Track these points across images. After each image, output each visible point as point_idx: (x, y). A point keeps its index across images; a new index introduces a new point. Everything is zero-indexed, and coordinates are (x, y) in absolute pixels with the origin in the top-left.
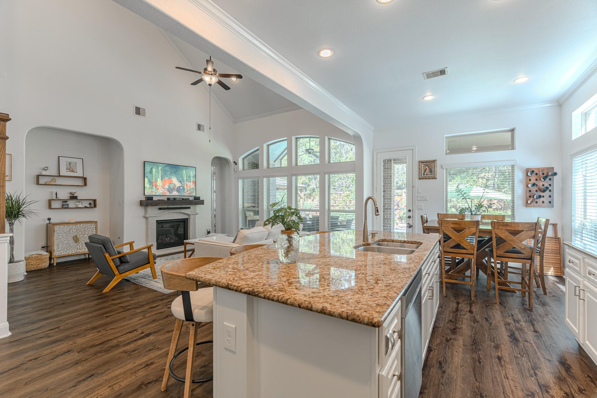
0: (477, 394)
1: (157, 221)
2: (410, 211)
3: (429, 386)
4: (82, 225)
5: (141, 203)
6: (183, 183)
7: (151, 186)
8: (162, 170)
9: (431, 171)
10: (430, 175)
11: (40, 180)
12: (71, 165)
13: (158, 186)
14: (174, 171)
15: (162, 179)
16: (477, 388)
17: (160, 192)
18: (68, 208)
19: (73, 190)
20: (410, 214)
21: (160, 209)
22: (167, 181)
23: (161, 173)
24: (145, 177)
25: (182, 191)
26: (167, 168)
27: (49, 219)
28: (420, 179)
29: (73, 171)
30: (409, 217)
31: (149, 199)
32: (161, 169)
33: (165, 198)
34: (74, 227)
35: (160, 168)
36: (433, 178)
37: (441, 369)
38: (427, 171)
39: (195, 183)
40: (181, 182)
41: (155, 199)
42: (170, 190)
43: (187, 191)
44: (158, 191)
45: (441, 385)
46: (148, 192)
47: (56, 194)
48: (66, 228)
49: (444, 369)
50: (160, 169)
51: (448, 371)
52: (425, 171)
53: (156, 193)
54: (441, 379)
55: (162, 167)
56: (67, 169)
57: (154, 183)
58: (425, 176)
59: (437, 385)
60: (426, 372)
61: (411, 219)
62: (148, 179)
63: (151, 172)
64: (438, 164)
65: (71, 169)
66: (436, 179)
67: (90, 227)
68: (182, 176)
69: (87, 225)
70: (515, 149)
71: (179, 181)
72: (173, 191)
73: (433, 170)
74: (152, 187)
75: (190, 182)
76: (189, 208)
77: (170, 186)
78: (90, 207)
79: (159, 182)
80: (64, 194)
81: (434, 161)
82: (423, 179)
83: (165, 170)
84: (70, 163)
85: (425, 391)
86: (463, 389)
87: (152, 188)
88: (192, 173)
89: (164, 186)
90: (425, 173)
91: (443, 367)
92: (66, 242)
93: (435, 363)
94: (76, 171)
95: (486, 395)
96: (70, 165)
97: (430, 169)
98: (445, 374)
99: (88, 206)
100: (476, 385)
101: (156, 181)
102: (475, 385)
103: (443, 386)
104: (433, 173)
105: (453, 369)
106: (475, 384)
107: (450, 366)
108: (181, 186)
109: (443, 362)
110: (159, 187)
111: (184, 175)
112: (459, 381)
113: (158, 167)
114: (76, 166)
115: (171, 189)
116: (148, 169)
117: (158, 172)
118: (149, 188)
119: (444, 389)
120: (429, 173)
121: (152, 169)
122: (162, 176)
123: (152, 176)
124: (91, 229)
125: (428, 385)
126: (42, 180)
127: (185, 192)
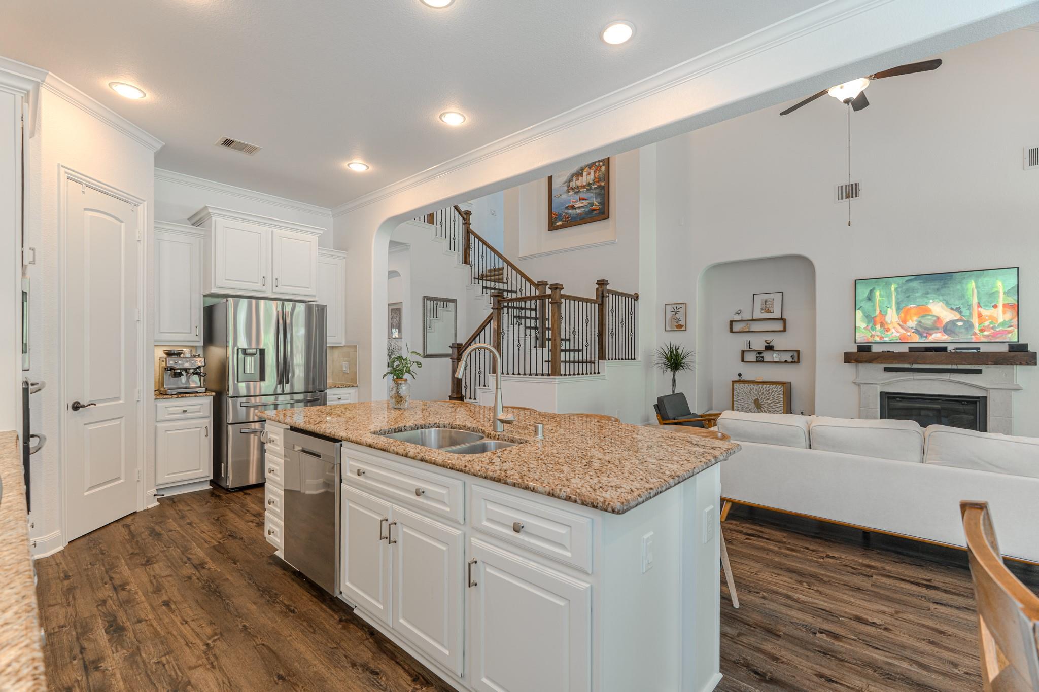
0: (289, 675)
1: (883, 395)
3: (343, 633)
4: (765, 386)
5: (849, 358)
6: (966, 312)
7: (871, 325)
8: (900, 290)
11: (733, 327)
12: (767, 303)
13: (887, 323)
14: (936, 287)
15: (898, 309)
16: (296, 684)
17: (895, 333)
18: (763, 362)
19: (769, 337)
21: (886, 369)
22: (913, 311)
23: (896, 297)
24: (857, 307)
25: (963, 330)
26: (915, 284)
27: (740, 375)
29: (769, 311)
31: (864, 349)
32: (896, 289)
33: (904, 349)
34: (755, 387)
35: (893, 287)
37: (362, 665)
39: (1017, 308)
40: (958, 310)
41: (875, 349)
42: (921, 330)
43: (982, 330)
44: (889, 333)
45: (336, 646)
46: (863, 336)
47: (749, 343)
48: (747, 387)
49: (360, 669)
50: (893, 290)
51: (351, 672)
53: (881, 338)
54: (344, 652)
55: (898, 284)
56: (762, 309)
57: (878, 319)
59: (339, 642)
60: (369, 644)
62: (864, 313)
63: (870, 298)
65: (767, 309)
67: (775, 390)
68: (962, 297)
69: (771, 387)
71: (952, 309)
72: (931, 332)
74: (871, 328)
75: (995, 306)
76: (979, 371)
77: (923, 321)
78: (792, 362)
79: (892, 316)
80: (758, 343)
83: (907, 290)
84: (766, 301)
85: (340, 626)
86: (310, 666)
87: (873, 329)
88: (1002, 284)
89: (905, 322)
91: (363, 670)
92: (746, 405)
93: (379, 665)
94: (772, 311)
95: (277, 684)
96: (765, 304)
98: (350, 664)
99: (790, 360)
100: (301, 688)
101: (883, 314)
102: (301, 686)
103: (332, 647)
105: (350, 682)
106: (303, 688)
107: (358, 682)
108: (958, 321)
109: (375, 679)
110: (890, 327)
111: (970, 292)
112: (324, 670)
113: (888, 285)
114: (773, 304)
115: (926, 328)
116: (863, 292)
117: (889, 296)
118: (865, 328)
119: (327, 645)
121: (871, 291)
122: (898, 304)
123: (874, 306)
124: (777, 394)
125: (347, 634)
126: (736, 327)
127: (975, 334)
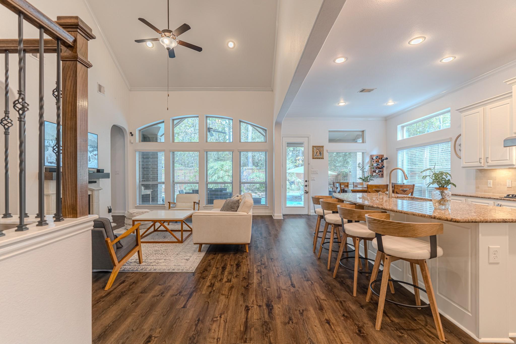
2: (306, 181)
9: (320, 154)
10: (320, 156)
20: (307, 183)
28: (313, 158)
30: (306, 186)
36: (321, 158)
38: (318, 153)
52: (317, 153)
58: (317, 156)
61: (307, 187)
64: (325, 149)
66: (323, 159)
70: (366, 143)
73: (322, 153)
81: (323, 147)
82: (315, 158)
90: (317, 155)
97: (320, 152)
104: (322, 154)
120: (319, 155)
